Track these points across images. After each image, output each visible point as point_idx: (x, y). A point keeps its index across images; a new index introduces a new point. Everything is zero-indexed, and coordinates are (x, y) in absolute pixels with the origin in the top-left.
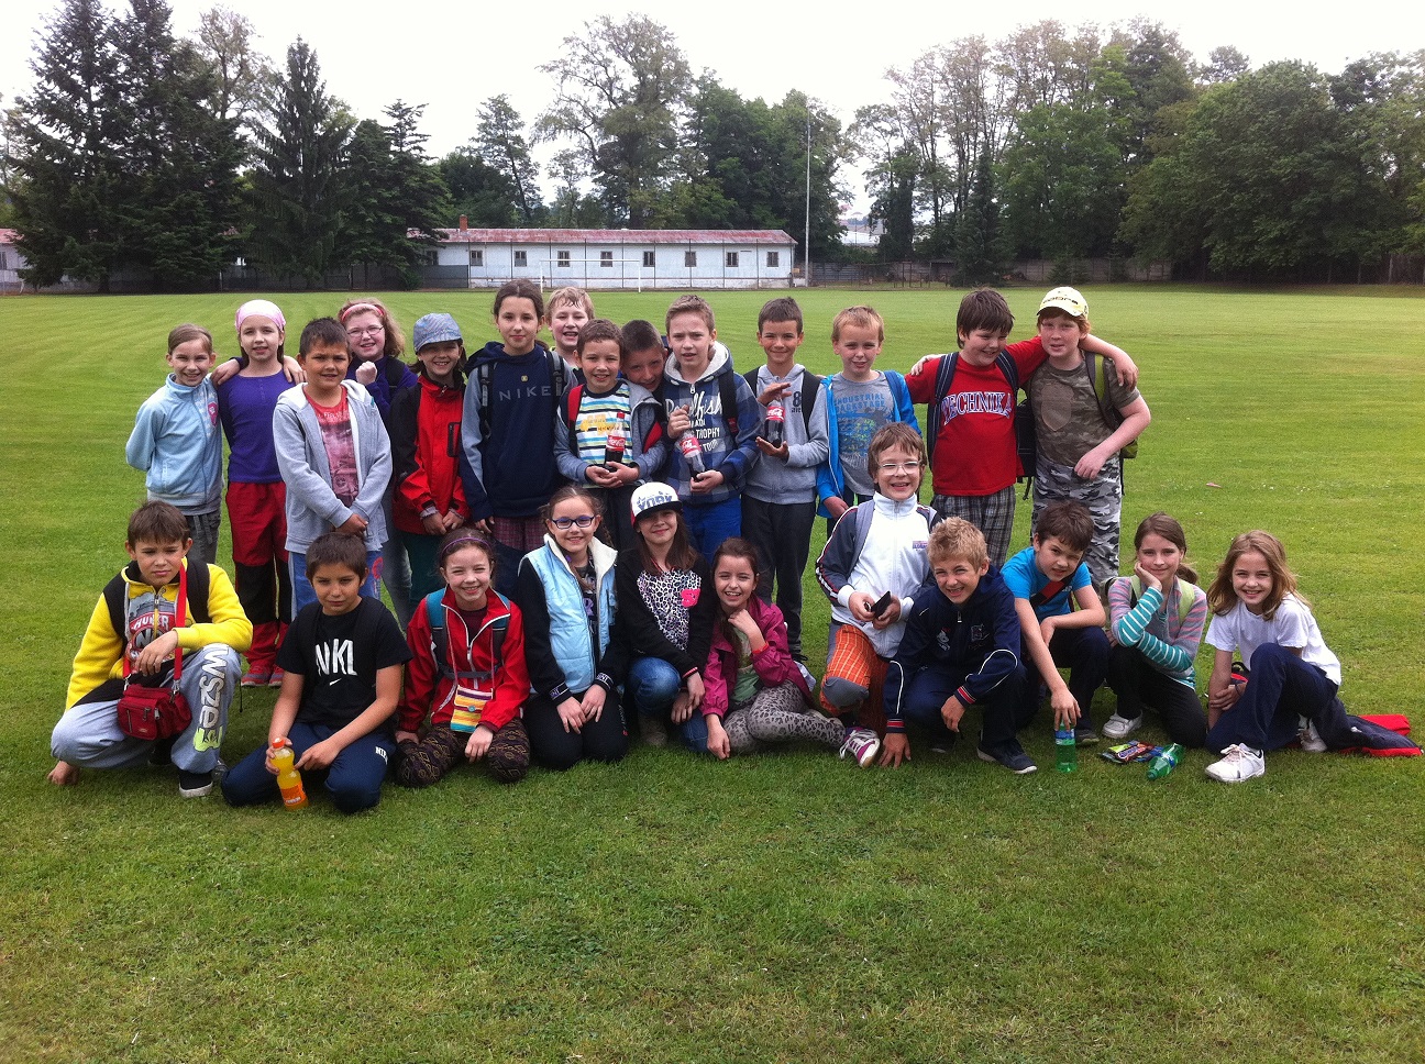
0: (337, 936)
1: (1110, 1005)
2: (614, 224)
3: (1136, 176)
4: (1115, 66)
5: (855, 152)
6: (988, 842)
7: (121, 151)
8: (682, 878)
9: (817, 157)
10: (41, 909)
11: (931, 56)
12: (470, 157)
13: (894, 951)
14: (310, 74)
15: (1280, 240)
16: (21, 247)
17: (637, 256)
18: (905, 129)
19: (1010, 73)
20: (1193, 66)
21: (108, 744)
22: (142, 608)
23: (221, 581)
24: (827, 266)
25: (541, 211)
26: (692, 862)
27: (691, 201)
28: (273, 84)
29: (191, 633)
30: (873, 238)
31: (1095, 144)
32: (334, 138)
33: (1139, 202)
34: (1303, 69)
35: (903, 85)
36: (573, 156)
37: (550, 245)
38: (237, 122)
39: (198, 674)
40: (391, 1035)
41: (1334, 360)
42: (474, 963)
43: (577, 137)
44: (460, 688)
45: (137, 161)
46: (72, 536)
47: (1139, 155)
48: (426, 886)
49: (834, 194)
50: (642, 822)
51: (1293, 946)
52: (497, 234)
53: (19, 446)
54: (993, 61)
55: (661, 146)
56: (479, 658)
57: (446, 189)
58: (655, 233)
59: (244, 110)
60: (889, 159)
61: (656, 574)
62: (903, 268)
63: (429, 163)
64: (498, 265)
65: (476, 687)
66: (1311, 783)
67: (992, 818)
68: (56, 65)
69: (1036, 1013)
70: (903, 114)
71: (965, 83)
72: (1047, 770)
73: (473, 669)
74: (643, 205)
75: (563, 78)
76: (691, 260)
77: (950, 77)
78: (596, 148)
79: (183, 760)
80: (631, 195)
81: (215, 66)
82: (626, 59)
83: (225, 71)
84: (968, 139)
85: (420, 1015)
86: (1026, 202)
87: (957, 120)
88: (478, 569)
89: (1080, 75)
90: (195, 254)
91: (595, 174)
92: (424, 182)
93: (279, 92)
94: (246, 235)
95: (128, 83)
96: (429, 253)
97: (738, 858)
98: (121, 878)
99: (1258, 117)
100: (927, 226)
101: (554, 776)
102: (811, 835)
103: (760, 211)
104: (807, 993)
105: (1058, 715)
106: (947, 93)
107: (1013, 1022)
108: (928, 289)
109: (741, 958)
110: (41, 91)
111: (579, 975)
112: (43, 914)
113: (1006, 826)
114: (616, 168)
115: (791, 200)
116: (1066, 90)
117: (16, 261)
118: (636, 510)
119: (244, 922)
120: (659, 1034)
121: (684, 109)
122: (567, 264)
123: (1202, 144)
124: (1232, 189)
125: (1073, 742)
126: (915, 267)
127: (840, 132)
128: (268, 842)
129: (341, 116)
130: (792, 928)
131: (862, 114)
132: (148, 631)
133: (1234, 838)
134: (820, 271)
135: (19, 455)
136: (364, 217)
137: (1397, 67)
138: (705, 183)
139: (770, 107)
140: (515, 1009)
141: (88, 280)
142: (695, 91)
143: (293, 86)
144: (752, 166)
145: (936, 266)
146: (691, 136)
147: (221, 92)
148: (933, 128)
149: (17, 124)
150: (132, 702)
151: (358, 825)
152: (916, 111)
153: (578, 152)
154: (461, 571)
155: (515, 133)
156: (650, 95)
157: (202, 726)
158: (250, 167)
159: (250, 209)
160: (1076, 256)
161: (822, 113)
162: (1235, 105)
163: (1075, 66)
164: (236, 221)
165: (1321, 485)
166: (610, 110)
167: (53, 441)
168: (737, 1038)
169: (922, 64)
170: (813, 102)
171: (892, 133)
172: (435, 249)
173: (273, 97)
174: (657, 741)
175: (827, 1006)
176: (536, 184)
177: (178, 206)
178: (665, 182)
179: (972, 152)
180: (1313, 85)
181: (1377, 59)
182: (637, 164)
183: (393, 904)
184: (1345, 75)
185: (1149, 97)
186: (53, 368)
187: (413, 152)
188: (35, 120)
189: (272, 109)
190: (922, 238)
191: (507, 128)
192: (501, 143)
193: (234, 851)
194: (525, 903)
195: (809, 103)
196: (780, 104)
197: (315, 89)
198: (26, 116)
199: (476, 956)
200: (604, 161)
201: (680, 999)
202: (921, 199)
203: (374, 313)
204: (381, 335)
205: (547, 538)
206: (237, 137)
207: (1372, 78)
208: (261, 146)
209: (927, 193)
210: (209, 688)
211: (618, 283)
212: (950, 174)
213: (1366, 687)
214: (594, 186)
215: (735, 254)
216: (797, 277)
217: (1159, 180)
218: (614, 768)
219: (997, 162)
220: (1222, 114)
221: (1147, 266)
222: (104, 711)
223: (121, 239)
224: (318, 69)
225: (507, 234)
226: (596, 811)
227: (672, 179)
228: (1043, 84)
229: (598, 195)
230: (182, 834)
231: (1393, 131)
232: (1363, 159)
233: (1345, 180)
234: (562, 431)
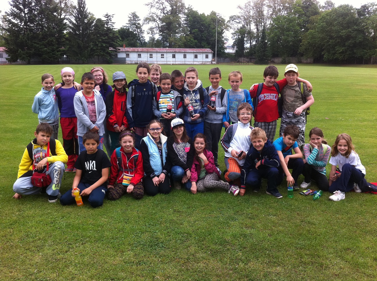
0: (91, 242)
1: (305, 264)
2: (164, 47)
3: (304, 35)
4: (299, 6)
5: (229, 28)
6: (270, 217)
7: (33, 26)
8: (186, 226)
9: (219, 29)
10: (10, 234)
11: (250, 2)
12: (126, 28)
13: (245, 248)
14: (84, 6)
15: (342, 52)
16: (7, 52)
17: (171, 55)
18: (243, 22)
19: (271, 7)
20: (320, 6)
21: (28, 188)
22: (37, 152)
23: (59, 145)
24: (222, 58)
25: (145, 43)
26: (189, 222)
27: (185, 41)
28: (73, 9)
29: (51, 158)
30: (234, 51)
31: (293, 26)
32: (90, 23)
33: (305, 42)
34: (349, 7)
35: (242, 10)
36: (153, 28)
37: (147, 52)
38: (64, 19)
39: (53, 169)
40: (106, 271)
42: (129, 250)
43: (155, 23)
44: (125, 174)
45: (38, 29)
46: (20, 130)
47: (305, 29)
48: (116, 228)
49: (223, 39)
50: (175, 211)
51: (355, 247)
52: (133, 49)
53: (6, 105)
54: (266, 4)
55: (177, 26)
56: (130, 165)
57: (120, 37)
58: (175, 49)
59: (66, 16)
60: (238, 30)
61: (178, 143)
62: (242, 59)
63: (115, 30)
64: (133, 57)
65: (129, 173)
66: (358, 201)
67: (271, 210)
68: (16, 3)
69: (284, 266)
70: (242, 18)
71: (259, 10)
72: (285, 197)
73: (129, 168)
74: (172, 42)
75: (151, 7)
76: (185, 57)
77: (255, 8)
78: (160, 26)
79: (49, 192)
80: (169, 39)
81: (58, 4)
82: (168, 2)
83: (61, 5)
84: (259, 25)
85: (114, 265)
86: (275, 41)
87: (256, 19)
88: (130, 142)
89: (289, 8)
90: (53, 54)
91: (159, 33)
92: (114, 35)
93: (75, 11)
94: (66, 49)
95: (35, 8)
96: (115, 54)
97: (201, 221)
98: (32, 226)
99: (337, 19)
100: (248, 48)
101: (150, 197)
102: (221, 215)
103: (203, 43)
104: (221, 259)
105: (288, 183)
106: (254, 12)
107: (278, 268)
108: (248, 65)
109: (203, 249)
110: (12, 10)
111: (158, 254)
112: (11, 235)
113: (275, 213)
114: (165, 32)
115: (212, 40)
116: (286, 12)
117: (5, 56)
118: (172, 126)
119: (66, 238)
120: (180, 271)
121: (183, 16)
122: (152, 57)
123: (322, 27)
124: (330, 39)
125: (292, 190)
126: (245, 59)
127: (225, 22)
128: (73, 216)
129: (92, 17)
130: (217, 241)
131: (231, 18)
132: (39, 158)
133: (337, 216)
134: (219, 60)
135: (6, 108)
136: (98, 44)
137: (375, 6)
138: (189, 36)
139: (206, 15)
140: (140, 263)
141: (25, 61)
142: (186, 11)
143: (79, 9)
144: (202, 31)
145: (251, 59)
146: (185, 23)
147: (60, 11)
148: (250, 22)
149: (5, 19)
150: (35, 177)
151: (97, 211)
152: (246, 17)
153: (155, 27)
154: (125, 142)
155: (138, 22)
156: (174, 12)
157: (54, 183)
158: (67, 31)
159: (68, 42)
160: (288, 56)
161: (220, 17)
162: (331, 16)
163: (288, 5)
164: (64, 45)
165: (356, 119)
166: (163, 16)
167: (15, 104)
168: (202, 272)
169: (247, 4)
170: (218, 14)
171: (239, 23)
172: (116, 53)
173: (74, 12)
174: (178, 188)
175: (227, 263)
176: (144, 36)
177: (48, 41)
178: (178, 35)
179: (260, 28)
180: (352, 11)
181: (369, 4)
182: (171, 30)
183: (107, 233)
184: (361, 8)
185: (308, 14)
186: (16, 84)
187: (111, 27)
188: (10, 18)
189: (73, 15)
190: (247, 51)
191: (136, 21)
192: (134, 25)
193: (63, 218)
194: (143, 233)
195: (217, 14)
196: (209, 15)
197: (85, 10)
198: (8, 17)
199: (130, 248)
200: (162, 30)
201: (186, 261)
202: (247, 41)
203: (101, 71)
204: (102, 77)
205: (148, 134)
206: (64, 23)
207: (368, 9)
208: (71, 25)
209: (248, 39)
210: (56, 173)
211: (165, 63)
212: (254, 34)
214: (159, 36)
215: (197, 55)
216: (213, 61)
217: (310, 36)
218: (167, 196)
219: (267, 31)
220: (327, 18)
221: (307, 59)
222: (27, 179)
223: (33, 50)
224: (86, 5)
225: (136, 49)
226: (162, 207)
227: (180, 35)
228: (280, 10)
229: (160, 39)
230: (49, 213)
231: (373, 23)
232: (365, 31)
233: (360, 36)
234: (155, 103)
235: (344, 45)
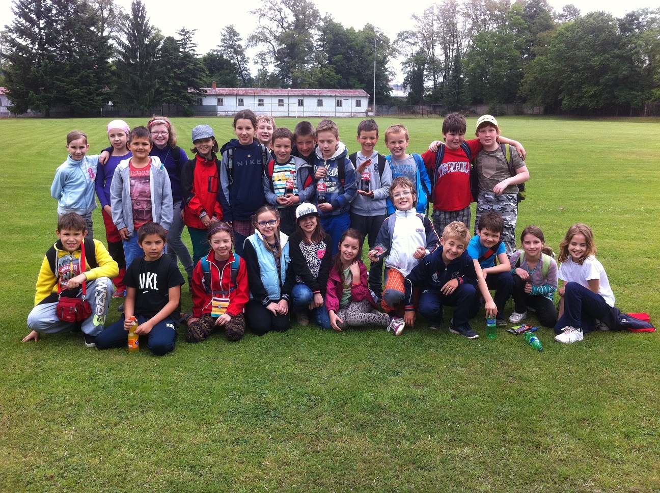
0: (157, 409)
1: (510, 442)
2: (285, 86)
3: (527, 65)
4: (518, 13)
5: (397, 53)
6: (455, 369)
7: (54, 51)
8: (315, 384)
9: (379, 55)
10: (22, 396)
11: (432, 8)
12: (217, 54)
13: (411, 418)
14: (142, 15)
15: (594, 96)
16: (9, 96)
17: (295, 101)
18: (420, 42)
19: (469, 16)
20: (554, 14)
21: (53, 322)
22: (64, 262)
23: (101, 249)
24: (384, 107)
25: (251, 80)
26: (320, 377)
27: (320, 75)
28: (124, 19)
29: (91, 274)
30: (405, 93)
31: (508, 50)
32: (153, 45)
33: (529, 78)
34: (606, 15)
35: (419, 21)
36: (265, 54)
37: (254, 96)
38: (108, 37)
39: (94, 291)
40: (182, 453)
41: (618, 152)
42: (220, 422)
43: (267, 45)
44: (213, 298)
45: (62, 56)
46: (33, 229)
47: (529, 55)
48: (198, 387)
49: (387, 73)
50: (297, 359)
51: (595, 417)
52: (230, 90)
53: (9, 188)
54: (461, 11)
55: (306, 50)
56: (225, 284)
57: (206, 69)
58: (303, 91)
59: (111, 32)
60: (412, 56)
61: (307, 243)
62: (419, 108)
63: (198, 57)
64: (230, 105)
65: (223, 297)
66: (604, 344)
67: (457, 358)
68: (23, 10)
69: (476, 446)
70: (419, 35)
71: (448, 21)
72: (482, 337)
73: (222, 289)
74: (298, 77)
75: (260, 17)
76: (320, 104)
77: (441, 18)
78: (276, 50)
79: (88, 330)
80: (292, 73)
81: (97, 11)
82: (290, 8)
83: (102, 13)
84: (449, 47)
85: (195, 445)
86: (477, 76)
87: (444, 38)
88: (226, 241)
89: (502, 18)
90: (90, 100)
91: (275, 63)
92: (196, 66)
93: (128, 23)
94: (113, 91)
95: (57, 19)
96: (198, 99)
97: (341, 376)
98: (58, 383)
99: (585, 38)
100: (431, 88)
101: (257, 338)
102: (374, 366)
103: (352, 80)
104: (372, 436)
105: (487, 312)
106: (440, 25)
107: (465, 450)
108: (431, 118)
109: (342, 420)
110: (17, 22)
111: (267, 427)
112: (23, 399)
113: (464, 362)
114: (285, 60)
115: (367, 75)
116: (495, 24)
117: (6, 102)
118: (298, 216)
119: (115, 403)
120: (304, 453)
121: (316, 32)
122: (262, 105)
123: (558, 50)
124: (572, 72)
125: (495, 325)
126: (425, 107)
127: (390, 44)
128: (126, 368)
129: (157, 35)
130: (365, 407)
131: (400, 35)
132: (68, 273)
133: (568, 368)
134: (380, 109)
135: (9, 192)
136: (168, 82)
137: (649, 15)
138: (327, 67)
139: (357, 31)
140: (239, 442)
141: (40, 111)
142: (322, 24)
143: (135, 21)
144: (349, 59)
145: (435, 107)
146: (320, 45)
147: (100, 23)
148: (433, 42)
149: (6, 38)
150: (63, 304)
151: (166, 360)
152: (425, 34)
153: (267, 52)
154: (218, 242)
155: (238, 43)
156: (301, 25)
157: (97, 314)
158: (114, 59)
159: (114, 78)
160: (500, 103)
161: (382, 34)
162: (574, 32)
163: (499, 13)
164: (108, 84)
165: (611, 209)
166: (282, 32)
167: (25, 185)
168: (339, 455)
169: (428, 12)
170: (377, 29)
171: (414, 44)
172: (200, 97)
173: (125, 26)
174: (304, 323)
175: (381, 442)
176: (248, 67)
177: (81, 77)
178: (308, 67)
179: (451, 53)
180: (610, 23)
181: (640, 11)
182: (295, 58)
183: (183, 395)
184: (625, 18)
185: (533, 28)
186: (24, 152)
187: (190, 52)
188: (14, 36)
189: (124, 31)
190: (428, 93)
191: (234, 40)
192: (231, 48)
193: (110, 371)
194: (243, 395)
195: (375, 30)
196: (362, 30)
197: (145, 22)
198: (10, 34)
199: (221, 418)
200: (279, 56)
201: (314, 438)
202: (427, 75)
203: (165, 125)
204: (167, 136)
205: (256, 230)
206: (109, 45)
207: (637, 19)
208: (120, 49)
209: (430, 72)
210: (100, 297)
211: (286, 114)
212: (441, 63)
213: (630, 301)
214: (275, 68)
215: (341, 101)
216: (369, 112)
217: (538, 67)
218: (284, 334)
219: (463, 58)
220: (568, 36)
221: (532, 108)
222: (51, 307)
223: (55, 92)
224: (146, 12)
225: (235, 91)
226: (276, 354)
227: (311, 65)
228: (484, 22)
229: (277, 73)
230: (86, 363)
231: (647, 45)
232: (633, 58)
233: (625, 68)
234: (267, 181)
235: (597, 84)
